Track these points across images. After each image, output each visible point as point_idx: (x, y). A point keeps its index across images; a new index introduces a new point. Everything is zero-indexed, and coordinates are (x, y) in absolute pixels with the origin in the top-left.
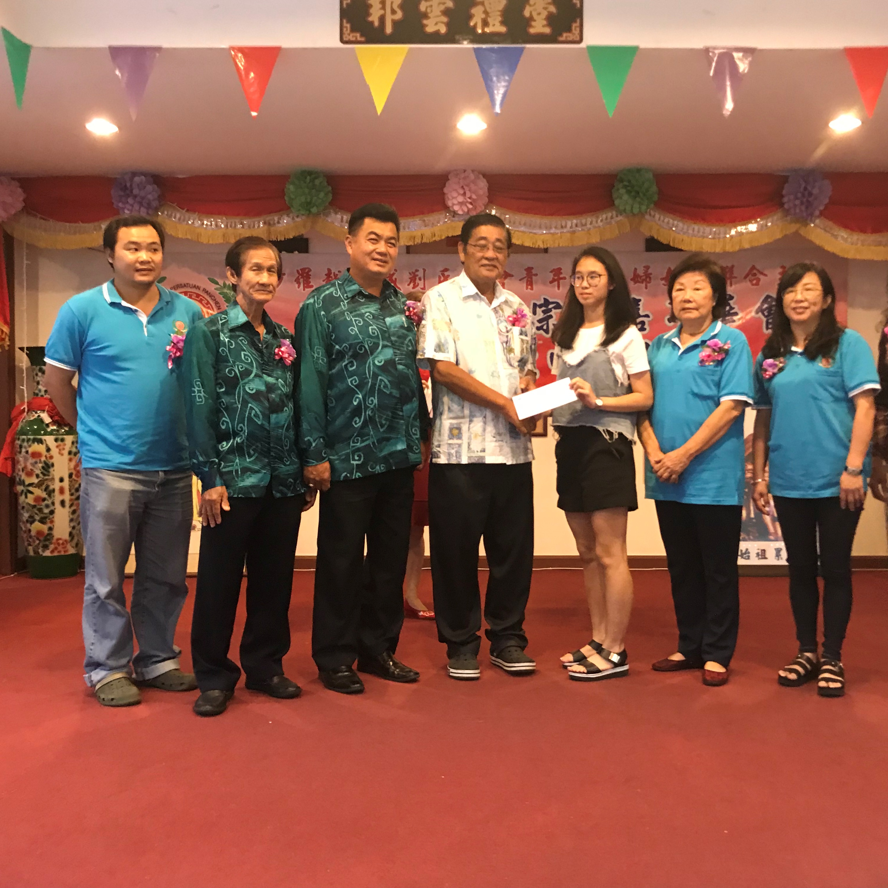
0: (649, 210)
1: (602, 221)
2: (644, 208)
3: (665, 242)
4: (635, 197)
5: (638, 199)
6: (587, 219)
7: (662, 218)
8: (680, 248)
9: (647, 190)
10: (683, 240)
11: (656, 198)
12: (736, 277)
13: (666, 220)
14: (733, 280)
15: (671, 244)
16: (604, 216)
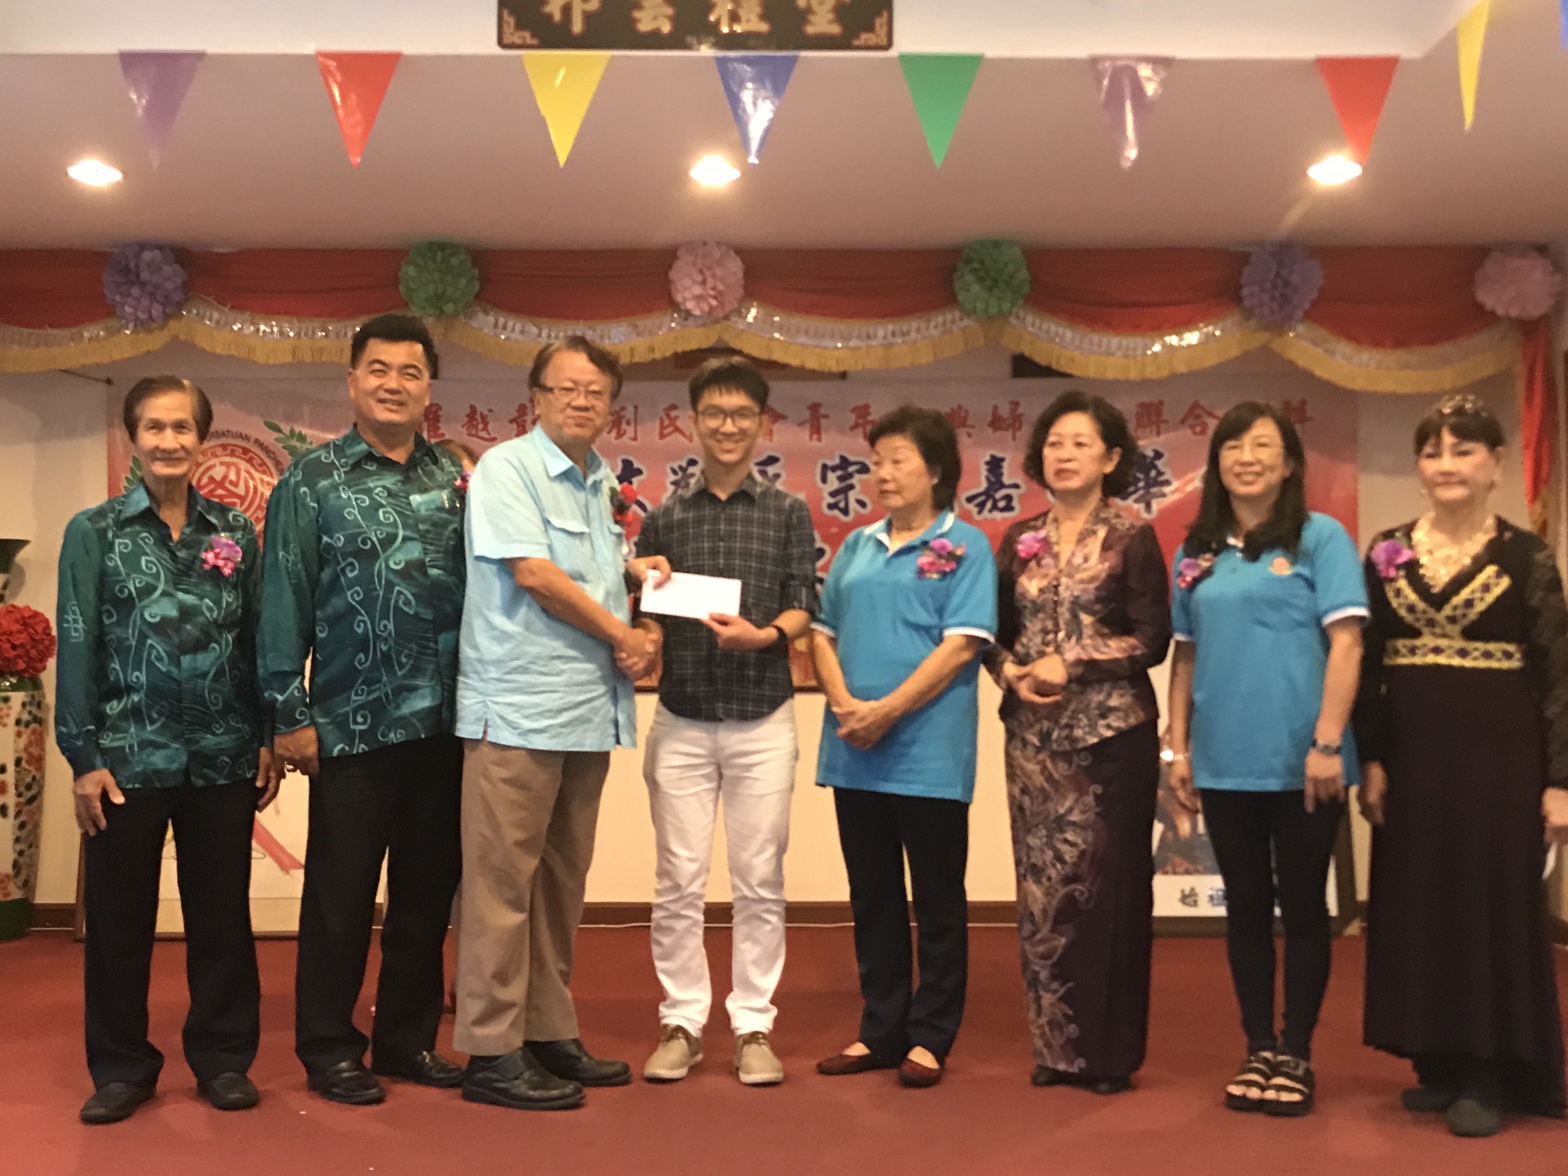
0: (1015, 310)
1: (936, 327)
2: (1006, 306)
3: (1043, 363)
4: (990, 289)
5: (996, 291)
6: (912, 324)
7: (1037, 324)
8: (1069, 371)
9: (1012, 277)
10: (1072, 360)
11: (1027, 289)
12: (1166, 422)
13: (1045, 326)
14: (1162, 426)
15: (1054, 366)
16: (940, 319)
